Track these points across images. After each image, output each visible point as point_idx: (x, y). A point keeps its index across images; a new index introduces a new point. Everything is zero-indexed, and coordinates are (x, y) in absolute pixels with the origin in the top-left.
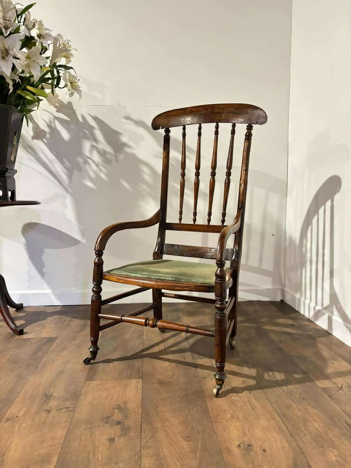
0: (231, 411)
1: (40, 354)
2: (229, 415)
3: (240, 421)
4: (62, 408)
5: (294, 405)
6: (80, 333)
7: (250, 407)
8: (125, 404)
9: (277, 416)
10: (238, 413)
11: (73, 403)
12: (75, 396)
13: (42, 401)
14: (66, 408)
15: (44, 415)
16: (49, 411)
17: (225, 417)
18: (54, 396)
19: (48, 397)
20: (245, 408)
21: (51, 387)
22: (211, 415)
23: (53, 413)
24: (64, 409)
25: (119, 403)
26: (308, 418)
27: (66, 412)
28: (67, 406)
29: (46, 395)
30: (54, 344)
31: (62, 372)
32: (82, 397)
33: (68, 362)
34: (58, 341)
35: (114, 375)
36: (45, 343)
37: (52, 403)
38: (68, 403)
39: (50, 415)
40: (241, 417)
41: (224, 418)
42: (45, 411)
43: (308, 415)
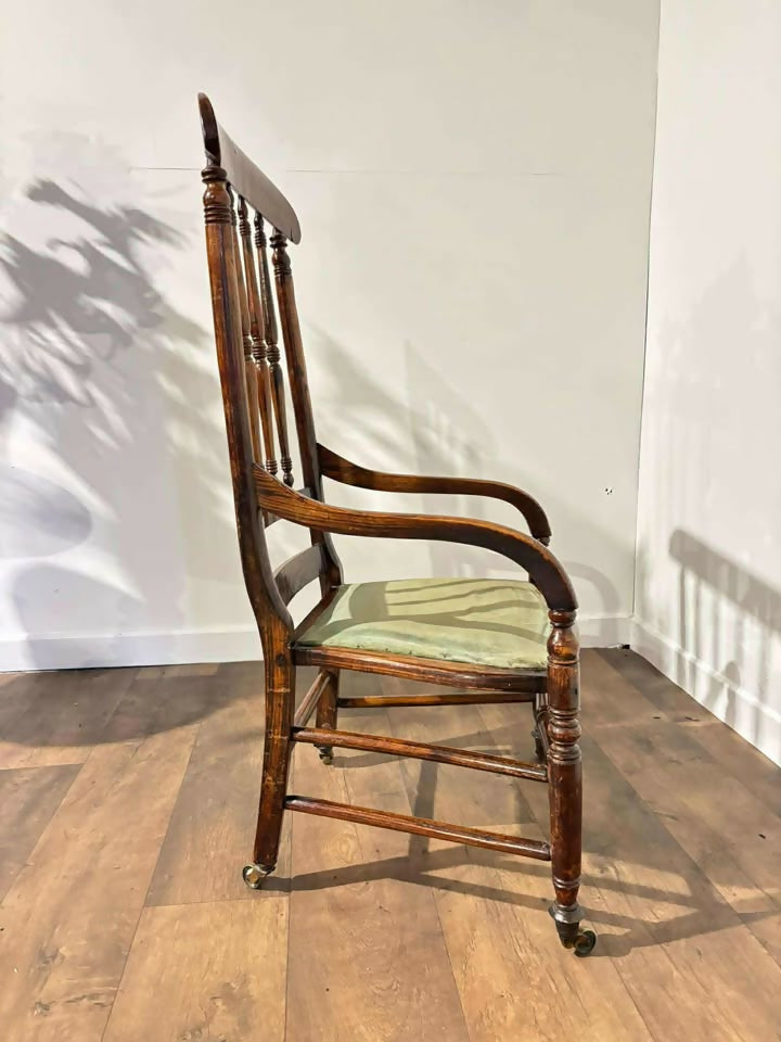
0: (516, 998)
1: (34, 819)
2: (511, 1014)
3: (541, 1033)
4: (80, 995)
5: (675, 973)
6: (139, 753)
7: (565, 985)
8: (245, 981)
9: (635, 1012)
10: (533, 1004)
11: (110, 978)
12: (115, 957)
13: (32, 971)
14: (92, 997)
15: (31, 1020)
16: (46, 1008)
17: (502, 1021)
18: (63, 957)
19: (45, 958)
20: (553, 986)
21: (55, 927)
22: (466, 1015)
23: (58, 1013)
24: (85, 1000)
25: (227, 981)
26: (712, 1015)
27: (90, 1009)
28: (95, 989)
29: (42, 954)
30: (74, 788)
31: (87, 876)
32: (133, 958)
33: (103, 844)
34: (83, 776)
35: (218, 886)
36: (49, 787)
37: (58, 981)
38: (97, 979)
39: (49, 1019)
40: (541, 1017)
41: (500, 1024)
42: (35, 1008)
43: (711, 1006)
